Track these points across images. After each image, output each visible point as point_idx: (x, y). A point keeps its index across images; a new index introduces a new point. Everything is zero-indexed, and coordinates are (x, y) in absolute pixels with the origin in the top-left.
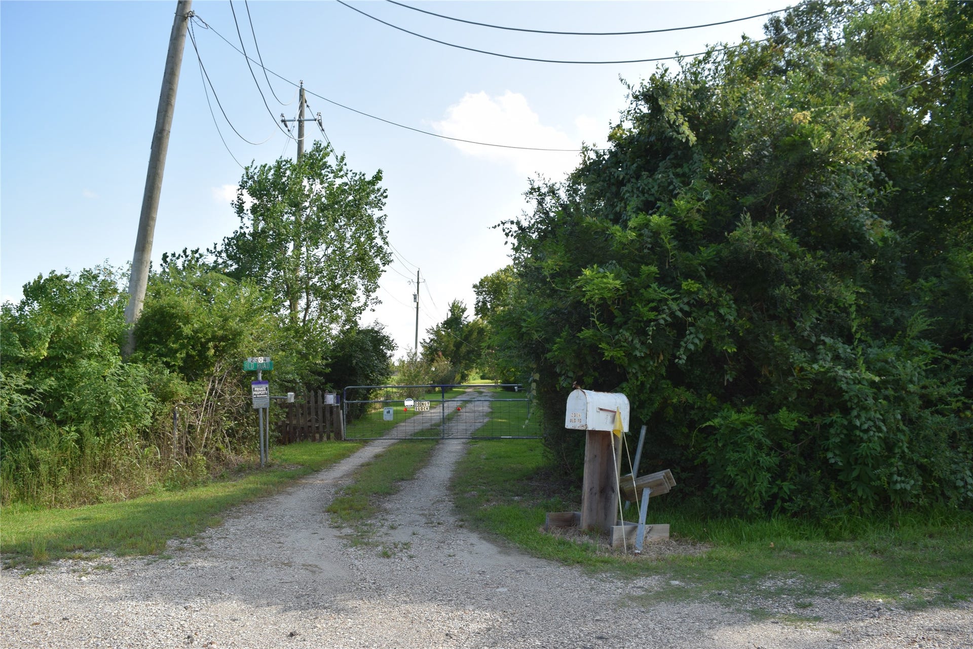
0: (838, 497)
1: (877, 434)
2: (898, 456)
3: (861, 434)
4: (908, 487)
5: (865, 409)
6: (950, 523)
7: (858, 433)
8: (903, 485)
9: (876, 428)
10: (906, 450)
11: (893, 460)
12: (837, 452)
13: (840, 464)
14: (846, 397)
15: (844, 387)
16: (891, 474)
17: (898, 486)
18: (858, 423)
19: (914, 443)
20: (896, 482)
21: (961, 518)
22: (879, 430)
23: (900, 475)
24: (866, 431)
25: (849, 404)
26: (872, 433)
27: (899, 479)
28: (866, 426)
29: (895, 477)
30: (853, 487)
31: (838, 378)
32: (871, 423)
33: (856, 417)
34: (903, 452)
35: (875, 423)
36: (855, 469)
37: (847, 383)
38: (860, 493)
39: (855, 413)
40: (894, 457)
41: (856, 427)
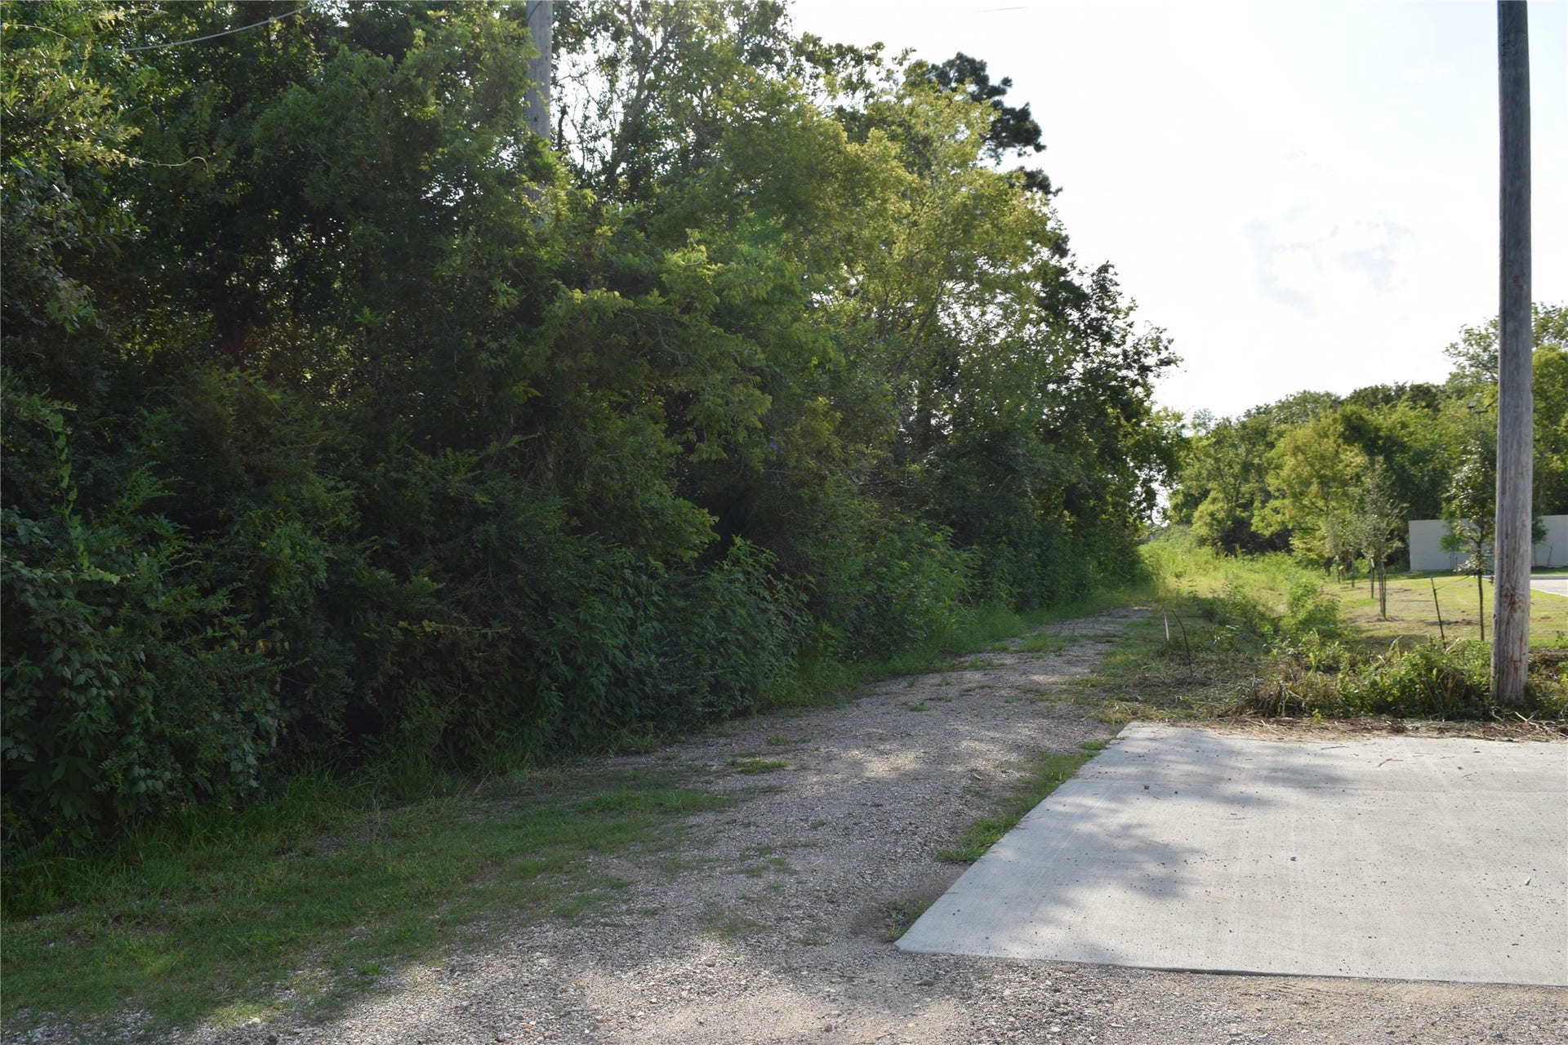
0: (22, 826)
1: (103, 692)
2: (138, 730)
3: (73, 695)
4: (160, 785)
5: (78, 645)
6: (219, 838)
7: (66, 693)
8: (150, 782)
9: (101, 681)
10: (152, 717)
11: (130, 739)
12: (21, 736)
13: (30, 759)
14: (38, 622)
15: (33, 602)
16: (131, 765)
17: (142, 787)
18: (68, 674)
19: (163, 704)
20: (140, 778)
21: (234, 827)
22: (106, 683)
23: (145, 765)
24: (84, 688)
25: (44, 636)
26: (94, 691)
27: (143, 772)
28: (81, 679)
29: (138, 771)
30: (53, 801)
31: (18, 585)
32: (92, 673)
33: (60, 661)
34: (147, 721)
35: (99, 672)
36: (55, 765)
37: (36, 595)
38: (68, 812)
39: (58, 654)
40: (132, 733)
41: (63, 682)
